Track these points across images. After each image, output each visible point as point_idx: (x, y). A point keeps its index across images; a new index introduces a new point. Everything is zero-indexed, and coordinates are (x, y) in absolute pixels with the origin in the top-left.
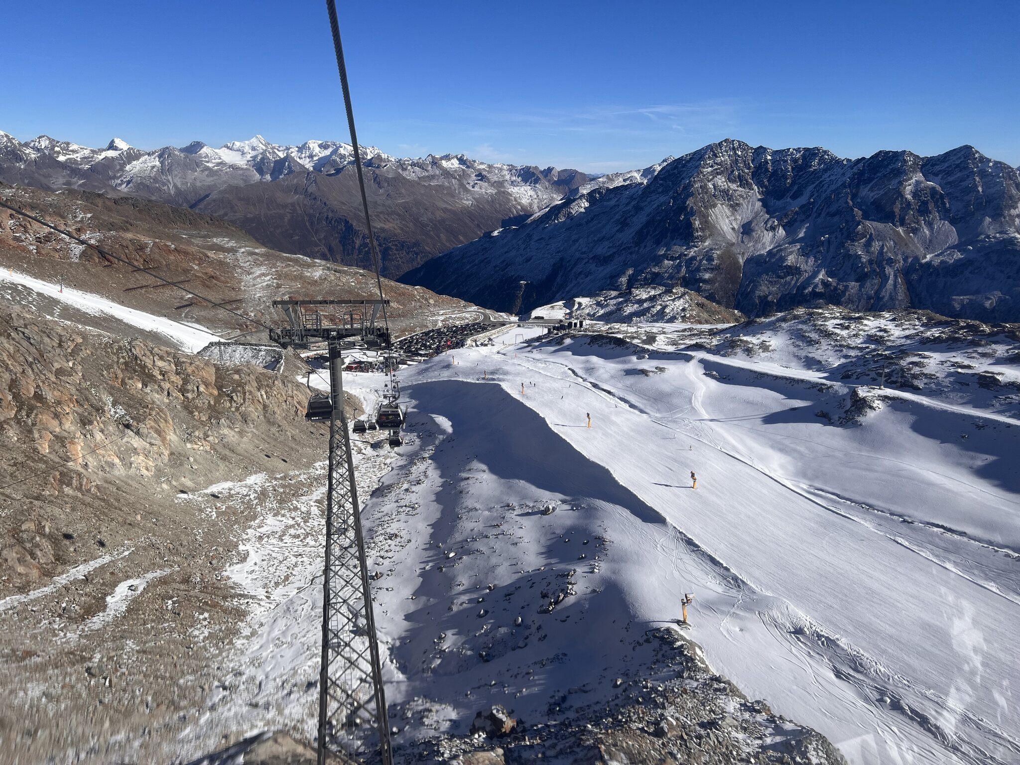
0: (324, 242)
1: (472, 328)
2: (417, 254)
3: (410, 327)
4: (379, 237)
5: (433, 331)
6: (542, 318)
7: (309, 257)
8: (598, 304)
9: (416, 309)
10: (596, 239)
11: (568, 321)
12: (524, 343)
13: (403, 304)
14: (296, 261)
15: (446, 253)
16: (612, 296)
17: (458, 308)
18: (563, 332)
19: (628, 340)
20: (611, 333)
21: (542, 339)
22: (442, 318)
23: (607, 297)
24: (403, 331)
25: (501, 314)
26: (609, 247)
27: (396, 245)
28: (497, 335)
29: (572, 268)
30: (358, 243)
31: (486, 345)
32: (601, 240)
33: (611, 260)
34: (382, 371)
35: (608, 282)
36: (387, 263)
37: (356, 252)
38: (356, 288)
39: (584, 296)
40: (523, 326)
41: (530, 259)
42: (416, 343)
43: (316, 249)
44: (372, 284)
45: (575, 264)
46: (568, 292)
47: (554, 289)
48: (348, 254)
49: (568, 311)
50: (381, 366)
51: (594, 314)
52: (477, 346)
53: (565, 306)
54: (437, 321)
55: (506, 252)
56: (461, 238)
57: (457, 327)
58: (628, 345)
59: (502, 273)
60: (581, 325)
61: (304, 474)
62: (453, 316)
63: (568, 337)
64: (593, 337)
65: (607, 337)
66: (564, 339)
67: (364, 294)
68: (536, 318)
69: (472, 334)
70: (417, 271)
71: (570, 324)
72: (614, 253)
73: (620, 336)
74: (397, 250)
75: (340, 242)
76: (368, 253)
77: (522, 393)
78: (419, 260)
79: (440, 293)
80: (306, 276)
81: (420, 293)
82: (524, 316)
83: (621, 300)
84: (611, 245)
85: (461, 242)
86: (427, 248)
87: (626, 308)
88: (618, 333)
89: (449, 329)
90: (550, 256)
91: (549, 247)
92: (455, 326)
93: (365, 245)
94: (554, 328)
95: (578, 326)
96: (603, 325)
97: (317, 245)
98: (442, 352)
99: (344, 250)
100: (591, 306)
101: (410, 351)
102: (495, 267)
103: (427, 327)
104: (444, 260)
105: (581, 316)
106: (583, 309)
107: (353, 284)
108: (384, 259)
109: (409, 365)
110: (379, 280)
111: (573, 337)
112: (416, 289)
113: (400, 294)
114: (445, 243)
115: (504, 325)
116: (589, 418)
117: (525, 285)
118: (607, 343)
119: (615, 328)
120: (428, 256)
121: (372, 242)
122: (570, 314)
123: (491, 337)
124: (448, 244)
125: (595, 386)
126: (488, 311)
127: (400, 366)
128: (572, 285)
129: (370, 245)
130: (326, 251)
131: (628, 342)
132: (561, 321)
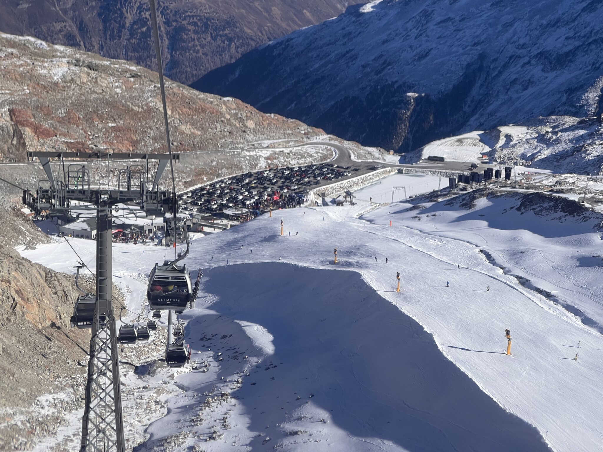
0: (71, 14)
1: (317, 172)
2: (230, 40)
3: (211, 167)
4: (165, 8)
5: (250, 175)
6: (441, 159)
7: (45, 39)
8: (542, 139)
9: (224, 137)
10: (545, 22)
11: (487, 166)
12: (406, 201)
13: (202, 128)
14: (23, 47)
15: (279, 40)
16: (567, 125)
17: (296, 136)
18: (476, 186)
19: (587, 205)
20: (559, 191)
21: (438, 196)
22: (266, 153)
23: (557, 126)
24: (199, 174)
25: (370, 149)
26: (567, 38)
27: (195, 24)
28: (361, 186)
29: (500, 73)
30: (130, 18)
31: (340, 203)
32: (555, 24)
33: (570, 61)
34: (160, 242)
35: (564, 99)
36: (177, 55)
37: (126, 34)
38: (124, 97)
39: (517, 123)
40: (408, 173)
41: (426, 55)
42: (220, 196)
43: (58, 26)
44: (150, 91)
45: (506, 66)
46: (491, 114)
47: (466, 109)
48: (112, 38)
49: (487, 149)
50: (158, 233)
51: (533, 156)
52: (325, 204)
53: (483, 140)
54: (257, 159)
55: (385, 42)
56: (308, 14)
57: (291, 170)
58: (587, 214)
59: (376, 77)
60: (508, 176)
61: (22, 413)
62: (286, 151)
63: (483, 195)
64: (526, 197)
65: (551, 199)
66: (474, 198)
67: (136, 109)
68: (431, 159)
69: (317, 183)
70: (229, 69)
71: (489, 173)
72: (577, 48)
73: (573, 197)
74: (196, 32)
75: (100, 15)
76: (146, 36)
77: (396, 290)
78: (233, 50)
79: (265, 109)
80: (40, 75)
81: (231, 109)
82: (410, 155)
83: (582, 132)
84: (571, 34)
85: (308, 22)
86: (248, 31)
87: (590, 148)
88: (571, 191)
89: (278, 172)
90: (461, 51)
91: (460, 34)
92: (288, 168)
93: (142, 22)
94: (461, 178)
95: (503, 176)
96: (548, 177)
97: (59, 20)
98: (263, 213)
99: (105, 29)
100: (527, 141)
101: (209, 210)
102: (364, 67)
103: (241, 168)
104: (276, 52)
105: (510, 159)
106: (514, 146)
107: (119, 91)
108: (172, 47)
109: (206, 234)
110: (162, 84)
111: (492, 195)
112: (225, 103)
113: (196, 111)
114: (278, 21)
115: (374, 169)
116: (509, 339)
117: (416, 99)
118: (550, 208)
119: (567, 183)
120: (248, 44)
121: (153, 17)
122: (491, 155)
123: (351, 190)
124: (284, 25)
125: (524, 282)
126: (347, 144)
127: (191, 234)
128: (499, 103)
129: (150, 23)
130: (75, 31)
131: (587, 209)
132: (474, 166)
